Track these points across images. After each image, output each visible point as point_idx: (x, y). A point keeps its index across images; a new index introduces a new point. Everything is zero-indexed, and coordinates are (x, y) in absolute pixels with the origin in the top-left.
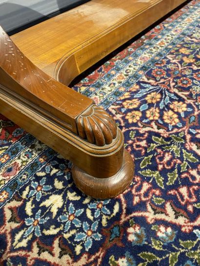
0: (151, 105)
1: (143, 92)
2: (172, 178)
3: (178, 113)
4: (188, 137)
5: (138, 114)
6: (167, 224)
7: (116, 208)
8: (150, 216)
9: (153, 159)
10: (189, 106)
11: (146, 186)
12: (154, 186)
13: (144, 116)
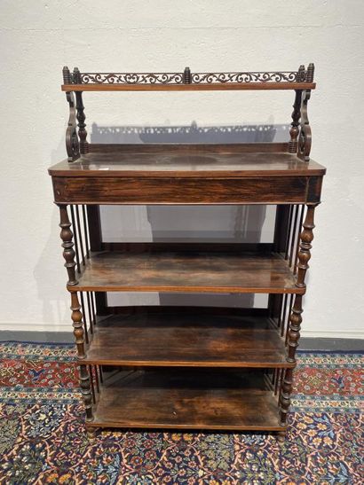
0: (316, 429)
1: (320, 420)
2: (289, 456)
3: (323, 443)
4: (313, 454)
5: (305, 427)
6: (271, 462)
7: (262, 444)
8: (270, 456)
9: (290, 445)
10: (333, 446)
11: (277, 449)
12: (280, 451)
13: (305, 430)
